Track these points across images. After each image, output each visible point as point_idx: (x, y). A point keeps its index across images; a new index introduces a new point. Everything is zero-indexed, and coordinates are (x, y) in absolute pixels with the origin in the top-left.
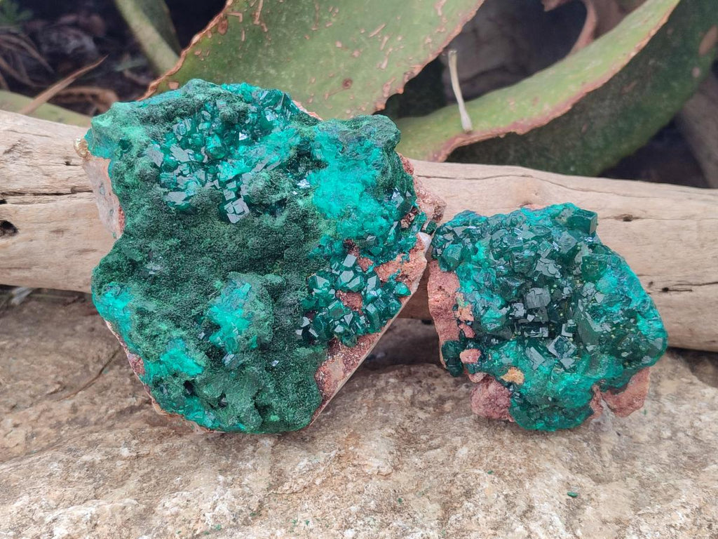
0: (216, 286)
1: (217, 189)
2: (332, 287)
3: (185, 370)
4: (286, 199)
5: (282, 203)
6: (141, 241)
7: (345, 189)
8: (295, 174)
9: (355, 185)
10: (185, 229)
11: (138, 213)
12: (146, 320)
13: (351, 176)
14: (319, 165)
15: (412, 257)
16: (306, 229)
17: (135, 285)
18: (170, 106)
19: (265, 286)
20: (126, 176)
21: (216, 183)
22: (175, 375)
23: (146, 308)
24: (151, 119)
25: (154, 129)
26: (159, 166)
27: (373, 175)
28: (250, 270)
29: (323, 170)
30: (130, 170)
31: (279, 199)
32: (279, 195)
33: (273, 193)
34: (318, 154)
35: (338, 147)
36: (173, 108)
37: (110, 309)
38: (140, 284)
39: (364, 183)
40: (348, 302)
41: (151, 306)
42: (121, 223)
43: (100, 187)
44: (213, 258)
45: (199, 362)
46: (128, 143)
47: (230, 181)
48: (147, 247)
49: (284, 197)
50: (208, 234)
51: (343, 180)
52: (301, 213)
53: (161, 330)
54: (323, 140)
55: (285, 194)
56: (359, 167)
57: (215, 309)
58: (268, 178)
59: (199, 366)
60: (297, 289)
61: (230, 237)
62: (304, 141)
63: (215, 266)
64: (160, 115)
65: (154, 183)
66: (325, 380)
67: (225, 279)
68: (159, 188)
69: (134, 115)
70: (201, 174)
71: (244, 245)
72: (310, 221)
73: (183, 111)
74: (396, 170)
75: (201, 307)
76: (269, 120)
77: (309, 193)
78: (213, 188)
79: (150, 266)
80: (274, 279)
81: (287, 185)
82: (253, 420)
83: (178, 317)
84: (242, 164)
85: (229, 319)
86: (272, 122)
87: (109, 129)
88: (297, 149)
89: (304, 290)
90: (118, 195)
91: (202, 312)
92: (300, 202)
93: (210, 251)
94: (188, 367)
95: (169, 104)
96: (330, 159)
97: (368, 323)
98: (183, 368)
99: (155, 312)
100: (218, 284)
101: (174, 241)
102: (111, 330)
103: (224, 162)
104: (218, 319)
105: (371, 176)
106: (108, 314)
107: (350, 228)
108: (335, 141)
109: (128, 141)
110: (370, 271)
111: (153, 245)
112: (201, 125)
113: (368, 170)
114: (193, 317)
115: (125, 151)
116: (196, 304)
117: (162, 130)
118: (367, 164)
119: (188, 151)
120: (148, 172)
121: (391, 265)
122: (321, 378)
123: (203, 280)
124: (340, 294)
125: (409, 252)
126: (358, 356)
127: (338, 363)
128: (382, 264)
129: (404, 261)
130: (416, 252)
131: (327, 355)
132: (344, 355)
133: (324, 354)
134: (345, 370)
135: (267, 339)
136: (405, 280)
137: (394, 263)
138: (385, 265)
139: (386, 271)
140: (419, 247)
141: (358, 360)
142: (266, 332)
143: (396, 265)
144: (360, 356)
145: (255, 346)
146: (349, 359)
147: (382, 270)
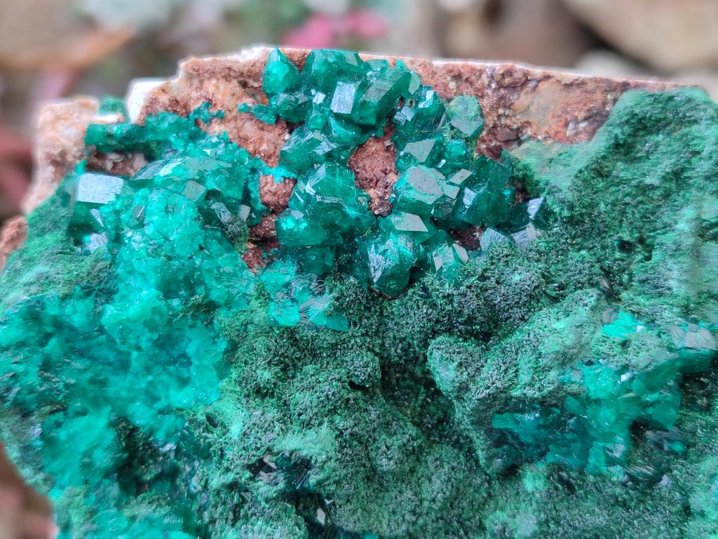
7: (139, 349)
14: (127, 434)
15: (196, 103)
16: (286, 371)
29: (133, 420)
58: (232, 531)
66: (581, 115)
72: (264, 375)
88: (128, 504)
92: (236, 427)
96: (100, 420)
110: (283, 171)
121: (241, 134)
122: (582, 125)
123: (547, 521)
124: (382, 205)
125: (187, 114)
126: (484, 76)
127: (526, 110)
128: (252, 155)
129: (214, 111)
130: (178, 98)
131: (524, 146)
132: (501, 111)
133: (527, 152)
134: (532, 84)
135: (592, 301)
136: (256, 85)
137: (235, 131)
138: (251, 148)
139: (262, 139)
140: (164, 99)
141: (494, 70)
142: (582, 313)
143: (232, 124)
144: (481, 72)
145: (625, 318)
146: (502, 91)
147: (264, 147)
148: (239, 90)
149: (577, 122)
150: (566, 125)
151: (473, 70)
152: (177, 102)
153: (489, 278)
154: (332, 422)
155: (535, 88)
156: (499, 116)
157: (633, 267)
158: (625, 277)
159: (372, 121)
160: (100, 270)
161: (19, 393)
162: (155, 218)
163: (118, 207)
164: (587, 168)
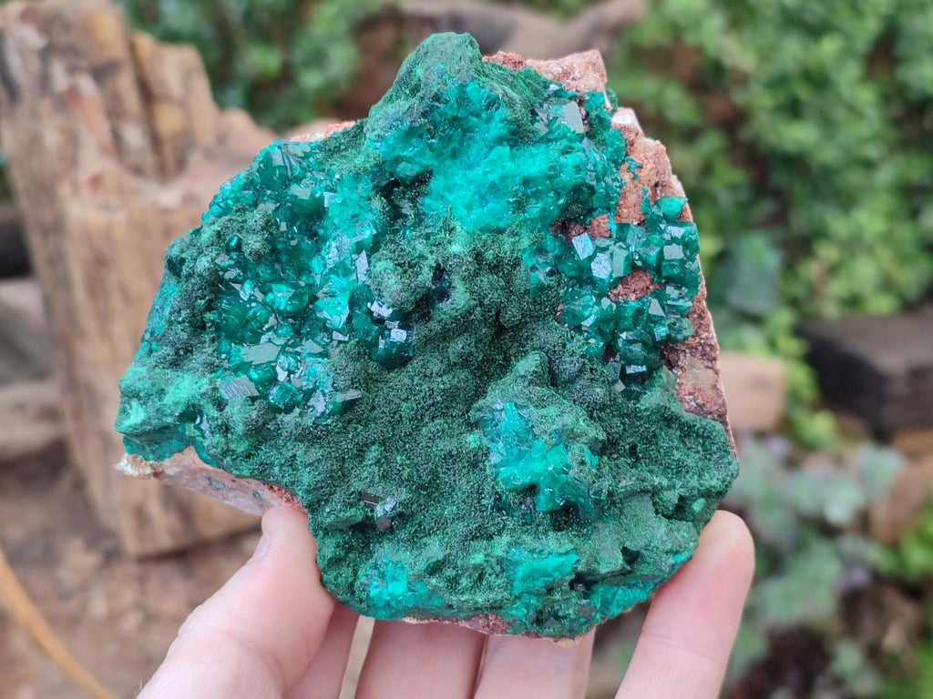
0: (473, 445)
1: (345, 342)
2: (600, 296)
3: (557, 575)
4: (438, 265)
5: (439, 272)
6: (337, 495)
7: (485, 173)
8: (408, 223)
9: (492, 156)
10: (366, 425)
11: (297, 470)
12: (449, 572)
13: (474, 151)
14: (422, 179)
15: (636, 158)
16: (495, 268)
17: (386, 546)
18: (183, 313)
19: (529, 384)
20: (233, 446)
21: (337, 336)
22: (550, 590)
23: (434, 560)
24: (181, 352)
25: (198, 359)
26: (257, 394)
27: (501, 121)
28: (486, 384)
29: (432, 180)
30: (229, 435)
31: (431, 275)
32: (426, 269)
33: (417, 274)
34: (407, 170)
35: (421, 136)
36: (188, 311)
37: (393, 603)
38: (390, 540)
39: (500, 140)
40: (634, 291)
41: (435, 549)
42: (288, 500)
43: (211, 484)
44: (433, 419)
45: (562, 550)
46: (192, 409)
47: (350, 318)
48: (352, 493)
49: (434, 265)
50: (397, 400)
51: (470, 167)
52: (470, 259)
53: (480, 565)
54: (394, 148)
55: (431, 261)
56: (472, 131)
57: (504, 472)
58: (391, 265)
59: (567, 553)
60: (564, 346)
61: (425, 376)
62: (375, 174)
63: (446, 426)
64: (184, 336)
65: (275, 418)
66: (700, 401)
67: (472, 426)
68: (288, 418)
69: (157, 370)
70: (309, 346)
71: (449, 365)
72: (489, 255)
73: (203, 302)
74: (513, 82)
75: (487, 489)
76: (308, 199)
77: (452, 226)
78: (341, 345)
79: (380, 511)
80: (528, 364)
81: (420, 247)
82: (684, 537)
83: (480, 528)
84: (336, 282)
85: (538, 467)
86: (312, 195)
87: (149, 418)
88: (377, 193)
89: (572, 338)
90: (252, 476)
91: (497, 493)
92: (455, 248)
93: (422, 416)
94: (555, 569)
95: (179, 312)
96: (428, 160)
97: (681, 287)
98: (549, 575)
99: (448, 551)
100: (472, 440)
101: (373, 453)
102: (419, 622)
103: (317, 303)
104: (522, 480)
105: (500, 125)
106: (397, 611)
107: (543, 210)
108: (412, 132)
109: (188, 406)
110: (614, 228)
111: (357, 486)
112: (241, 293)
113: (488, 120)
114: (492, 509)
115: (198, 420)
116: (480, 492)
117: (209, 350)
118: (478, 116)
119: (264, 338)
120: (254, 414)
121: (628, 194)
122: (694, 404)
123: (452, 456)
124: (615, 295)
125: (627, 155)
126: (706, 334)
127: (692, 366)
128: (617, 204)
129: (636, 172)
130: (635, 145)
131: (670, 372)
132: (688, 351)
133: (668, 375)
134: (710, 365)
135: (601, 438)
136: (658, 192)
137: (628, 189)
138: (621, 202)
139: (630, 207)
140: (632, 136)
141: (712, 338)
142: (592, 433)
143: (632, 186)
144: (708, 331)
145: (596, 460)
146: (700, 348)
147: (625, 211)
148: (653, 183)
149: (694, 400)
150: (690, 394)
151: (708, 325)
152: (632, 145)
153: (592, 373)
154: (477, 306)
155: (708, 367)
156: (684, 351)
157: (622, 459)
158: (615, 456)
159: (664, 274)
160: (528, 137)
161: (438, 107)
162: (570, 160)
163: (568, 134)
164: (672, 412)
